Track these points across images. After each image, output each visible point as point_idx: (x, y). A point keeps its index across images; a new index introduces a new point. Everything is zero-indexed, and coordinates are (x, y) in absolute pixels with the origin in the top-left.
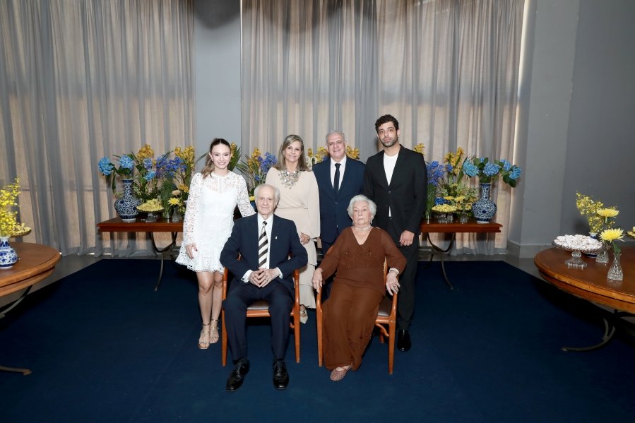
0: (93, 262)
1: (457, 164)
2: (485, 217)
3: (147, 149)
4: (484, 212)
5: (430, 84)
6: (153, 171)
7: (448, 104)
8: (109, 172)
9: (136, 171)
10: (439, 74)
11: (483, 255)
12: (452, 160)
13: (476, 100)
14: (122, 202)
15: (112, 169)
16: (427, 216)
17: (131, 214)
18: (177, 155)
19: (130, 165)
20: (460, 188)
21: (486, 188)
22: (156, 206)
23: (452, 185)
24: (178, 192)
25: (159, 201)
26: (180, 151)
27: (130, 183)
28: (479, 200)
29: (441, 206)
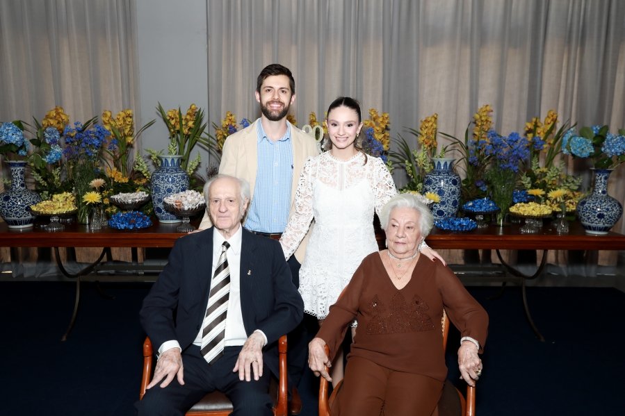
1: (547, 136)
2: (601, 225)
3: (58, 114)
4: (601, 216)
5: (500, 11)
6: (58, 150)
9: (31, 148)
12: (539, 130)
13: (574, 35)
14: (7, 198)
16: (500, 220)
17: (23, 218)
18: (105, 124)
19: (18, 138)
20: (552, 175)
21: (604, 176)
22: (63, 205)
23: (538, 171)
24: (101, 181)
25: (73, 195)
26: (111, 118)
27: (22, 168)
28: (590, 196)
29: (526, 205)
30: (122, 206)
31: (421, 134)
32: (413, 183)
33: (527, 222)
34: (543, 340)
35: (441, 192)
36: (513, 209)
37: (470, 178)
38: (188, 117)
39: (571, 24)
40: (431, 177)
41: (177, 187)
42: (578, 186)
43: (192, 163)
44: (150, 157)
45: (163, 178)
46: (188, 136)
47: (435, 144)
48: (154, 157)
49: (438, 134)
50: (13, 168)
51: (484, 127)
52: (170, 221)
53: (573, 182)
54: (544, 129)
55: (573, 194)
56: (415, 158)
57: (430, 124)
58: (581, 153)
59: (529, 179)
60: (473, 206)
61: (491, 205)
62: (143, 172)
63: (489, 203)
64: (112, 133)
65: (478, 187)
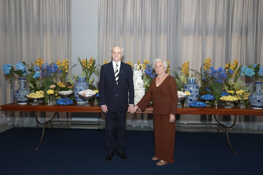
0: (8, 128)
1: (234, 70)
2: (259, 105)
3: (40, 61)
4: (259, 101)
5: (213, 22)
6: (38, 73)
7: (225, 35)
8: (8, 72)
9: (29, 73)
10: (219, 16)
11: (250, 129)
12: (231, 68)
13: (243, 32)
14: (18, 92)
15: (11, 70)
16: (216, 103)
17: (23, 100)
18: (58, 65)
19: (23, 68)
20: (237, 86)
21: (259, 85)
22: (39, 95)
23: (231, 84)
24: (54, 86)
25: (44, 92)
26: (60, 63)
27: (24, 80)
28: (254, 93)
29: (227, 97)
30: (62, 96)
31: (182, 69)
32: (179, 88)
33: (227, 104)
34: (236, 154)
35: (191, 92)
36: (221, 98)
37: (203, 87)
38: (90, 62)
39: (242, 27)
40: (187, 85)
41: (84, 88)
42: (248, 90)
43: (91, 80)
44: (74, 77)
45: (78, 85)
46: (89, 69)
47: (188, 73)
48: (76, 77)
49: (189, 69)
50: (21, 80)
51: (208, 66)
52: (81, 103)
53: (246, 88)
54: (233, 67)
55: (246, 93)
56: (180, 78)
57: (186, 65)
58: (249, 75)
59: (227, 87)
60: (205, 97)
61: (212, 97)
62: (71, 83)
63: (211, 96)
64: (60, 68)
65: (206, 90)
